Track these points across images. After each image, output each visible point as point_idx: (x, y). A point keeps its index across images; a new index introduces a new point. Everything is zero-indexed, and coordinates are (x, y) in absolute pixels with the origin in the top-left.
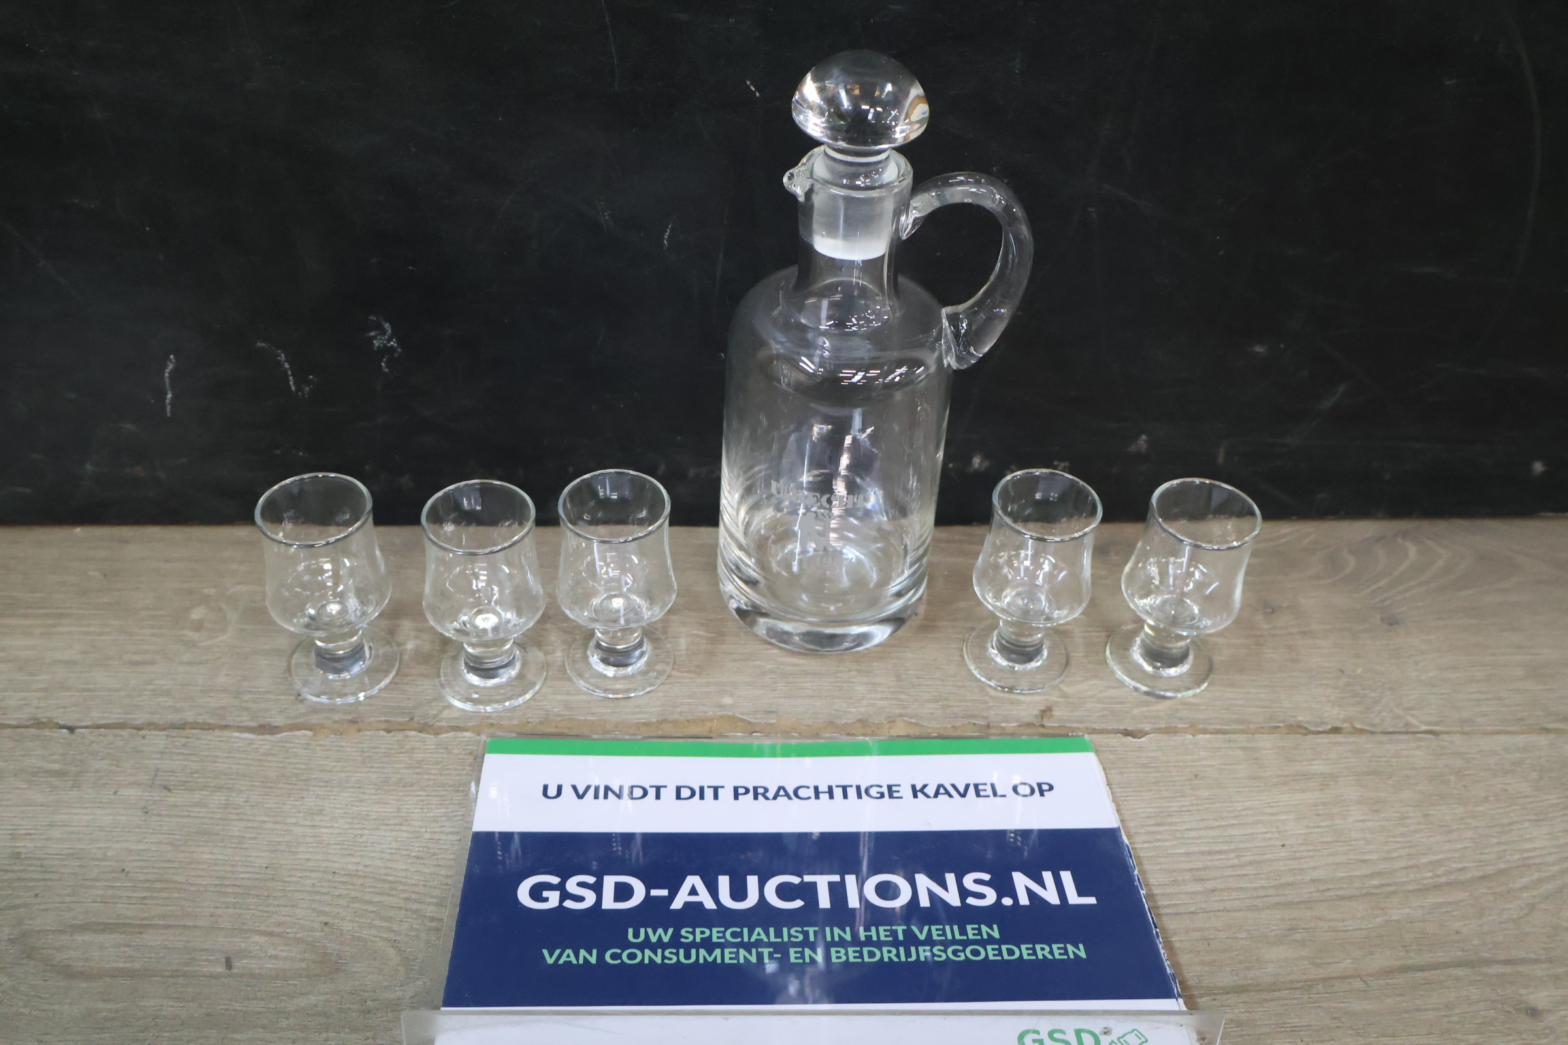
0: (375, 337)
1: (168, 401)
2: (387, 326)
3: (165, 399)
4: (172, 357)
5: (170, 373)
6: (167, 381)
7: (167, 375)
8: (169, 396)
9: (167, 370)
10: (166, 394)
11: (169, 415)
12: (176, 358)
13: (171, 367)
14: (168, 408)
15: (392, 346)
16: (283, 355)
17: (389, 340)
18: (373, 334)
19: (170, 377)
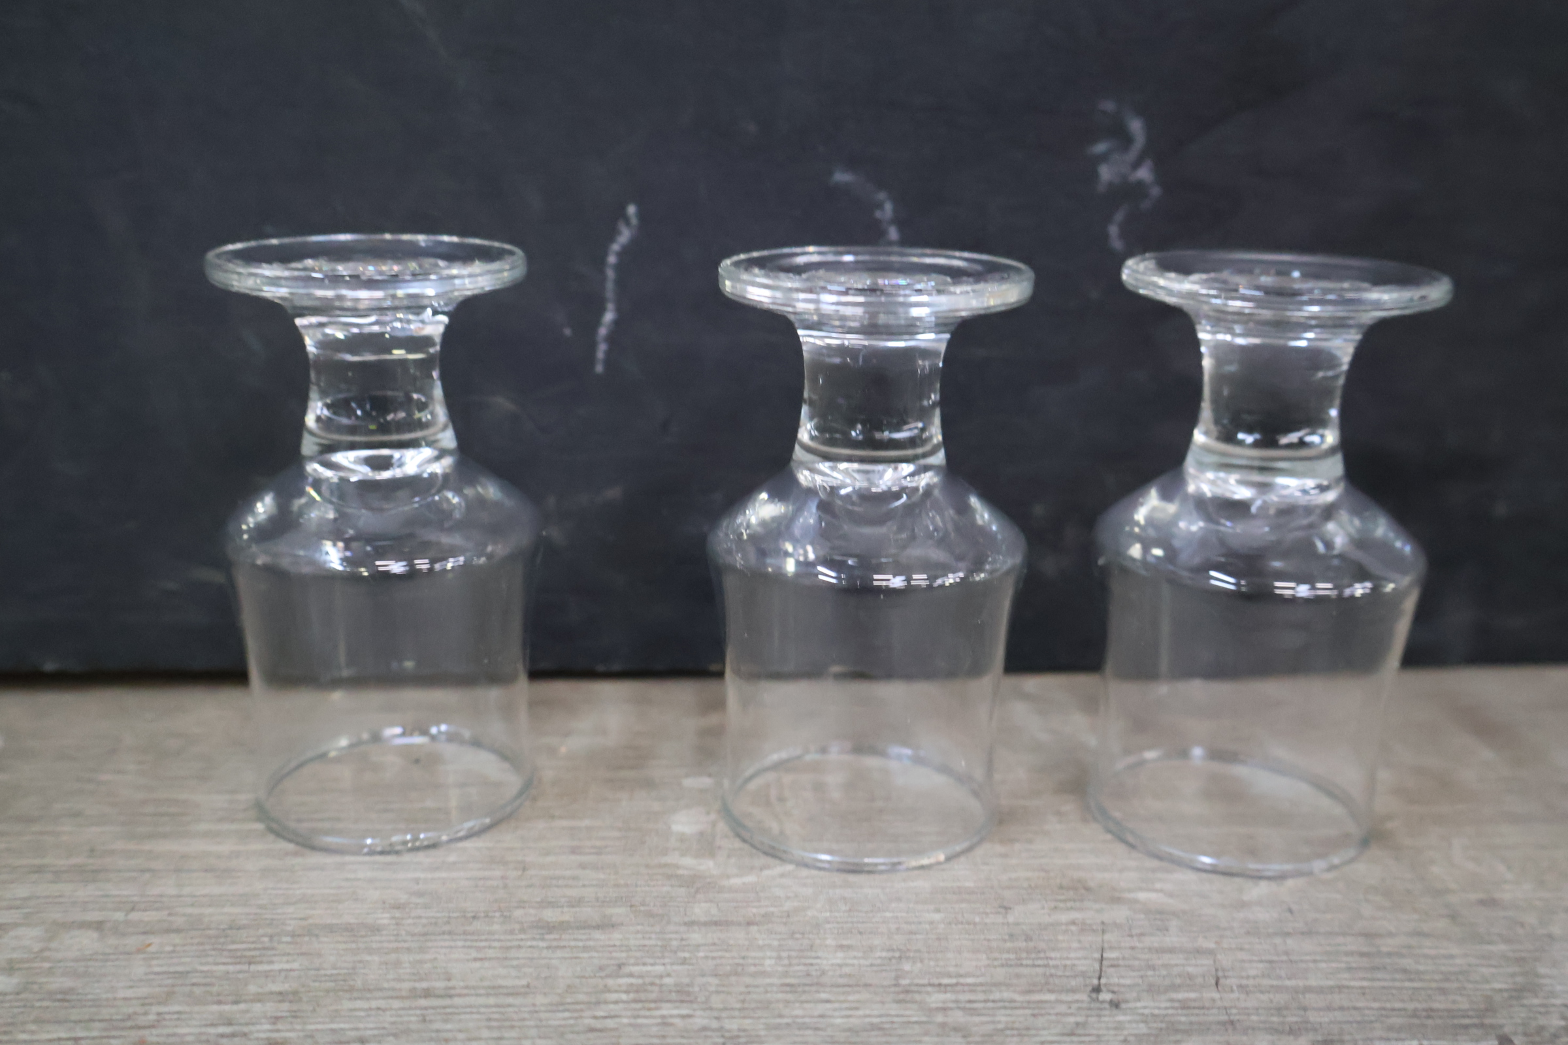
0: (1104, 158)
1: (603, 331)
2: (1136, 126)
3: (597, 323)
4: (631, 210)
5: (620, 255)
6: (610, 274)
7: (612, 259)
8: (609, 316)
9: (616, 247)
10: (602, 310)
11: (599, 368)
12: (641, 215)
13: (625, 236)
14: (601, 350)
15: (1140, 184)
16: (888, 207)
17: (1136, 165)
18: (1100, 148)
19: (618, 268)
